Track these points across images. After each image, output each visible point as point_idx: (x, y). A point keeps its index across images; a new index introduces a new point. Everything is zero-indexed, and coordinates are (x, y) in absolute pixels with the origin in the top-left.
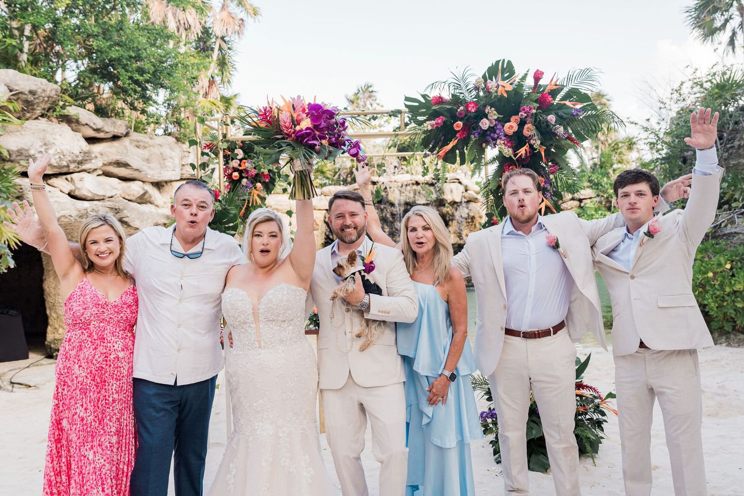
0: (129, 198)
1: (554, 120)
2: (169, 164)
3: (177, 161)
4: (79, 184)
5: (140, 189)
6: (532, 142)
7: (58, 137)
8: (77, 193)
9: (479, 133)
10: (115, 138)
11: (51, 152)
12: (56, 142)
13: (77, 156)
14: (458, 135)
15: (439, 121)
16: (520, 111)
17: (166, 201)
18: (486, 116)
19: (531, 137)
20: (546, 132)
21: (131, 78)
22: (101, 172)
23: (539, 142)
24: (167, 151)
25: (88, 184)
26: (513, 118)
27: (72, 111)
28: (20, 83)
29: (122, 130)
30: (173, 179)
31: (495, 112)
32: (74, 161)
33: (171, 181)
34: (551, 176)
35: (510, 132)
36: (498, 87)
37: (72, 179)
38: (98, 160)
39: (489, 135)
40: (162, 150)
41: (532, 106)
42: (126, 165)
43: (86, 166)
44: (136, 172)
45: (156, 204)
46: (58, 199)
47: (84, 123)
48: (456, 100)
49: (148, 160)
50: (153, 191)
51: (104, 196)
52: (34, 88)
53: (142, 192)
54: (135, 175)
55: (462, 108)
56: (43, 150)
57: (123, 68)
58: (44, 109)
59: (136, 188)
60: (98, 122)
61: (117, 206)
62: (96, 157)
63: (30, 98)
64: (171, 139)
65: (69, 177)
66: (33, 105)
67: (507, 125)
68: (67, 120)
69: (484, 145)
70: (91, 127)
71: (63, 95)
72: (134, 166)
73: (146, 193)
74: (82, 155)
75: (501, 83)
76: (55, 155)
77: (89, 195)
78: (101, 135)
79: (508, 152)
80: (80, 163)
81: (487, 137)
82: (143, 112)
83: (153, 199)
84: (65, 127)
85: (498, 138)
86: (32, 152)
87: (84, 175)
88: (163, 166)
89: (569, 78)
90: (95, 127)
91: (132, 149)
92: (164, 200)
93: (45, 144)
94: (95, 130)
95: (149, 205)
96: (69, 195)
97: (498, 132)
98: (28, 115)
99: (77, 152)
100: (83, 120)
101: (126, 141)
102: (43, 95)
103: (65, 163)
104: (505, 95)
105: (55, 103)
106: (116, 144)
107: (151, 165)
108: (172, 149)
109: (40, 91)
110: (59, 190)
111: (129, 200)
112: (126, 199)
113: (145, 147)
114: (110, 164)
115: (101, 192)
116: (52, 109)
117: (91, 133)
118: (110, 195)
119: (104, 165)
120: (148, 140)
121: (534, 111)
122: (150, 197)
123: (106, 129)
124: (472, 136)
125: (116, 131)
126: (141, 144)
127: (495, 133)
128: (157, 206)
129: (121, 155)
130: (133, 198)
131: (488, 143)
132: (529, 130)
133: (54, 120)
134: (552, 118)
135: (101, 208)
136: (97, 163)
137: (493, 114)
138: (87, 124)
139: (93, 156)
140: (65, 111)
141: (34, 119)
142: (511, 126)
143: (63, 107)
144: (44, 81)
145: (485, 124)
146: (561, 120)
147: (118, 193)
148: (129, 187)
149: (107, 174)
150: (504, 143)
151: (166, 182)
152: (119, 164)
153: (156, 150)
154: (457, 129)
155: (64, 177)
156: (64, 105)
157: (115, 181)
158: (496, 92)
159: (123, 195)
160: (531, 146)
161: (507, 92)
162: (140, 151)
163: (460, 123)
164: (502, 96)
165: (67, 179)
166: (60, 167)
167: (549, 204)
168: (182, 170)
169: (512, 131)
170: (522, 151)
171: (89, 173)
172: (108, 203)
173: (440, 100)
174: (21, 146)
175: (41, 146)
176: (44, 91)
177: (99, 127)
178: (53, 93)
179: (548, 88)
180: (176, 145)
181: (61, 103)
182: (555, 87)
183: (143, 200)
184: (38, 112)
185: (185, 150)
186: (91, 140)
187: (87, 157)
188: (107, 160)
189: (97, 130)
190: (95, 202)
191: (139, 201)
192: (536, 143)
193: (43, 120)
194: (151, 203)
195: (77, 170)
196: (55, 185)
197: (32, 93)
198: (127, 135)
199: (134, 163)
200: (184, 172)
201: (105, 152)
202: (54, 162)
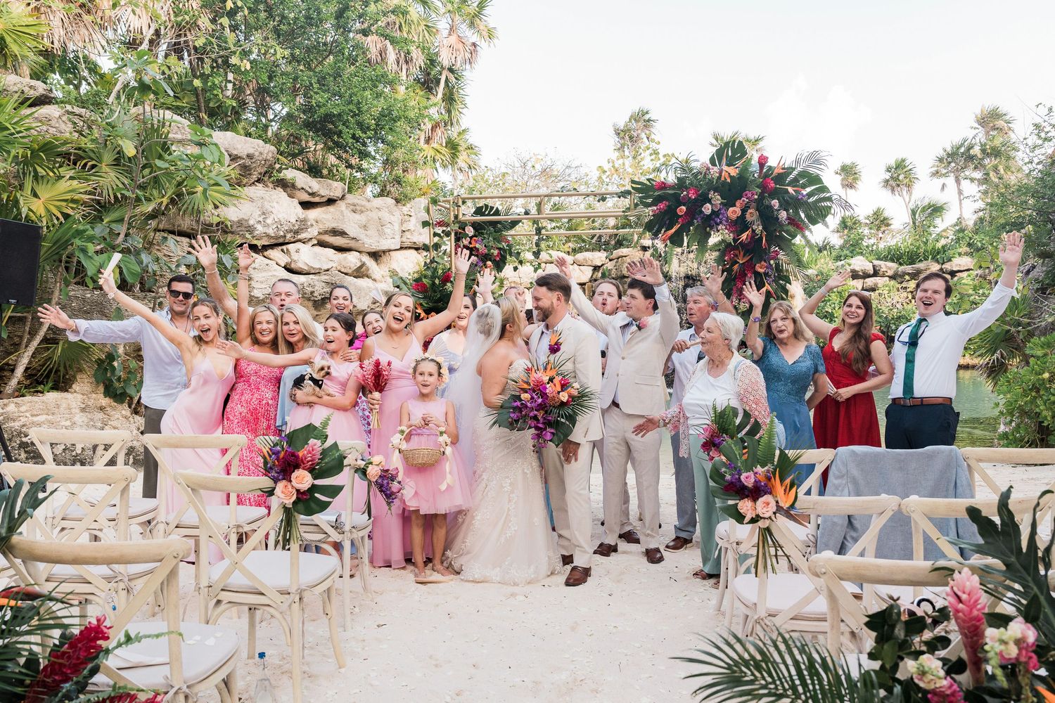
0: (345, 271)
1: (777, 205)
2: (388, 231)
3: (397, 227)
4: (295, 257)
5: (357, 261)
6: (755, 227)
7: (275, 204)
8: (293, 266)
9: (702, 218)
10: (331, 202)
11: (269, 221)
12: (273, 210)
13: (294, 225)
14: (680, 220)
15: (662, 206)
16: (742, 197)
17: (385, 274)
18: (709, 201)
19: (752, 223)
20: (768, 217)
21: (354, 137)
22: (316, 242)
23: (761, 228)
24: (385, 215)
25: (305, 255)
26: (738, 203)
27: (289, 174)
28: (239, 147)
29: (338, 194)
30: (393, 248)
31: (719, 197)
32: (291, 231)
33: (390, 251)
34: (772, 262)
35: (734, 217)
36: (721, 173)
37: (287, 250)
38: (313, 228)
39: (713, 220)
40: (380, 214)
41: (754, 192)
42: (342, 234)
43: (302, 236)
44: (353, 241)
45: (374, 277)
46: (275, 273)
47: (299, 187)
48: (681, 183)
49: (365, 227)
50: (370, 262)
51: (320, 269)
52: (251, 151)
53: (358, 265)
54: (352, 244)
55: (685, 193)
56: (261, 219)
57: (343, 124)
58: (260, 174)
59: (352, 260)
60: (314, 184)
61: (334, 280)
62: (312, 225)
63: (248, 162)
64: (390, 201)
65: (284, 247)
66: (250, 170)
67: (731, 209)
68: (284, 184)
69: (708, 229)
70: (307, 192)
71: (280, 157)
72: (351, 233)
73: (363, 265)
74: (298, 223)
75: (725, 168)
76: (273, 224)
77: (306, 268)
78: (317, 199)
79: (729, 237)
80: (296, 232)
81: (710, 223)
82: (360, 169)
83: (370, 271)
84: (280, 194)
85: (721, 223)
86: (251, 222)
87: (299, 245)
88: (381, 233)
89: (797, 161)
90: (310, 191)
91: (348, 213)
92: (382, 273)
93: (264, 214)
94: (310, 194)
95: (366, 279)
96: (285, 268)
97: (720, 217)
98: (245, 181)
99: (293, 221)
100: (299, 184)
101: (341, 205)
102: (261, 158)
103: (282, 234)
104: (729, 180)
105: (271, 167)
106: (331, 208)
107: (368, 233)
108: (391, 212)
109: (257, 154)
110: (274, 263)
111: (346, 274)
112: (342, 273)
113: (362, 212)
114: (326, 232)
115: (317, 265)
116: (268, 173)
117: (306, 198)
118: (326, 268)
119: (320, 233)
120: (365, 203)
121: (756, 197)
122: (368, 269)
123: (322, 192)
124: (695, 221)
125: (332, 194)
126: (358, 208)
127: (718, 217)
128: (374, 280)
129: (338, 222)
130: (350, 271)
131: (711, 228)
132: (752, 215)
133: (271, 185)
134: (775, 203)
135: (316, 283)
136: (312, 232)
137: (717, 199)
138: (303, 189)
139: (309, 224)
140: (282, 174)
141: (250, 185)
142: (734, 212)
143: (279, 171)
144: (261, 142)
145: (707, 209)
146: (785, 205)
147: (334, 265)
148: (345, 259)
149: (322, 244)
150: (726, 228)
151: (384, 252)
152: (335, 232)
153: (374, 215)
154: (680, 214)
155: (280, 248)
156: (280, 168)
157: (331, 251)
158: (719, 178)
159: (339, 268)
160: (754, 231)
161: (731, 177)
162: (357, 216)
163: (684, 208)
164: (725, 181)
165: (282, 250)
166: (277, 237)
167: (770, 289)
168: (402, 236)
169: (735, 216)
170: (744, 236)
171: (304, 243)
172: (324, 278)
173: (663, 186)
174: (241, 216)
175: (260, 216)
176: (261, 153)
177: (314, 191)
178: (270, 155)
179: (776, 171)
180: (395, 208)
181: (277, 166)
182: (782, 171)
183: (360, 273)
184: (255, 177)
185: (406, 213)
186: (306, 205)
187: (303, 224)
188: (322, 227)
189: (312, 194)
190: (311, 276)
191: (355, 274)
192: (759, 228)
193: (260, 186)
194: (368, 277)
195: (293, 240)
196: (271, 257)
197: (250, 156)
198: (343, 198)
199: (352, 232)
200: (404, 240)
201: (321, 218)
202: (271, 232)
